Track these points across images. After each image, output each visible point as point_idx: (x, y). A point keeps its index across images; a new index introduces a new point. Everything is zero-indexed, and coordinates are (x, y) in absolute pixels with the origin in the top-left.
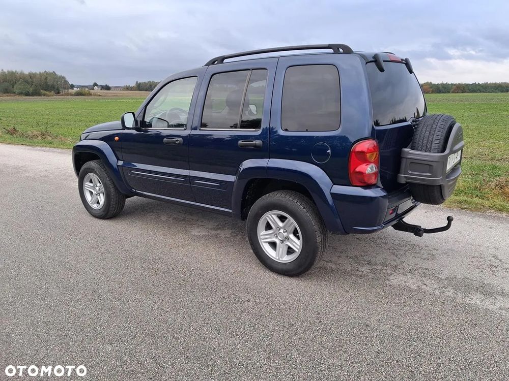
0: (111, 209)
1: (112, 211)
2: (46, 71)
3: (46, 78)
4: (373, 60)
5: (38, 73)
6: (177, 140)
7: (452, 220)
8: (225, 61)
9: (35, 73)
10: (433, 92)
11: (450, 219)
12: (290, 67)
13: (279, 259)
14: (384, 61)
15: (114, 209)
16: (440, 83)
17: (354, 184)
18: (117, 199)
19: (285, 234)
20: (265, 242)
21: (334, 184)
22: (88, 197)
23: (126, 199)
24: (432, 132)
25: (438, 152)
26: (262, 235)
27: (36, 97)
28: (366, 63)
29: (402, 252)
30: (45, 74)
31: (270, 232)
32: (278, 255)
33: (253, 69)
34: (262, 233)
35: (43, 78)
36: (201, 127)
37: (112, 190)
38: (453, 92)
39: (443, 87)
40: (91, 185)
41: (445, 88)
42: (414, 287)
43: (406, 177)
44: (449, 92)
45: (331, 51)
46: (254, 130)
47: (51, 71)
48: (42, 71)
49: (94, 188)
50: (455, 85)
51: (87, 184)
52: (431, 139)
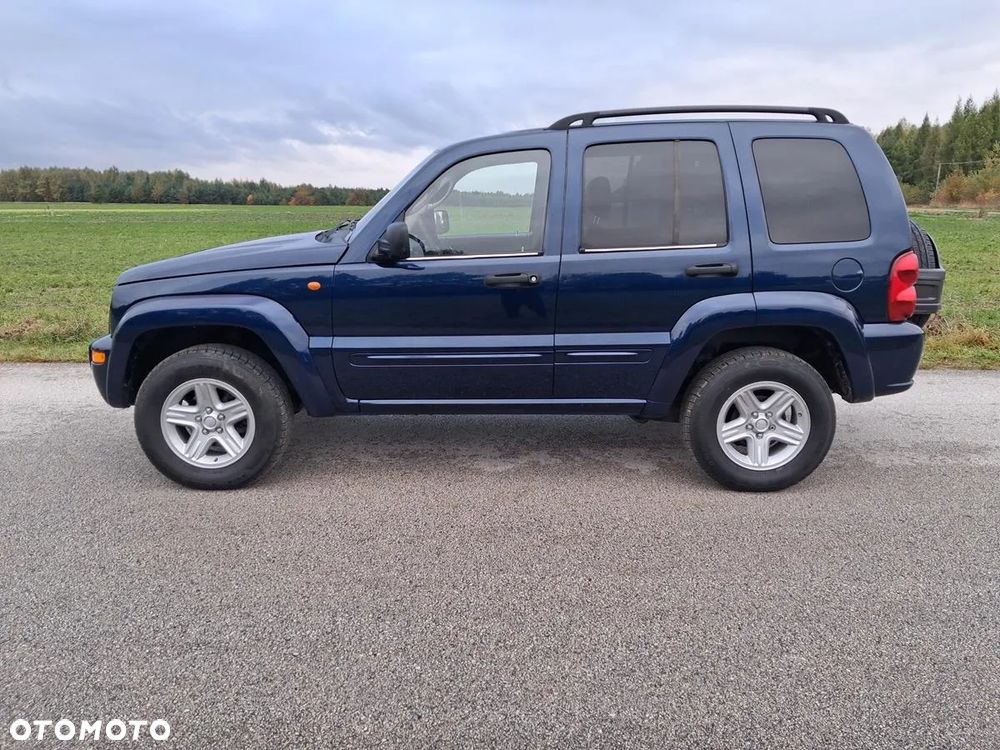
10: (316, 203)
16: (326, 186)
38: (352, 204)
39: (332, 194)
41: (336, 197)
44: (344, 204)
50: (352, 190)
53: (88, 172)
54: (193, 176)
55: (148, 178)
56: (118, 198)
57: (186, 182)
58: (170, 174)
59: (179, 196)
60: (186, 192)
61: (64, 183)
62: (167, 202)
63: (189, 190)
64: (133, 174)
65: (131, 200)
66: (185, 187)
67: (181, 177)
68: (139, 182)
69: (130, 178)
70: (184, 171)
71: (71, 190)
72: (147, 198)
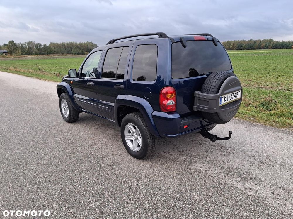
0: (71, 118)
1: (72, 118)
2: (87, 42)
3: (88, 46)
4: (180, 41)
5: (84, 43)
6: (92, 84)
7: (232, 133)
8: (115, 42)
9: (83, 43)
11: (230, 133)
12: (138, 45)
13: (133, 149)
14: (186, 41)
15: (73, 118)
17: (163, 111)
18: (74, 113)
19: (136, 136)
20: (128, 140)
21: (154, 110)
22: (63, 111)
23: (80, 113)
24: (212, 82)
25: (213, 94)
26: (127, 136)
27: (82, 55)
28: (172, 43)
29: (211, 150)
30: (87, 43)
31: (130, 134)
32: (133, 147)
33: (124, 47)
34: (127, 134)
35: (86, 45)
36: (102, 77)
37: (71, 108)
40: (64, 105)
42: (203, 171)
43: (197, 108)
45: (157, 36)
46: (121, 79)
47: (90, 42)
48: (86, 42)
49: (65, 106)
51: (63, 105)
52: (210, 86)
53: (244, 41)
54: (274, 40)
55: (260, 42)
56: (251, 48)
57: (272, 42)
58: (268, 40)
59: (269, 47)
60: (272, 45)
61: (237, 44)
62: (265, 49)
63: (273, 45)
64: (257, 41)
65: (254, 49)
66: (271, 44)
67: (271, 40)
68: (258, 43)
69: (255, 42)
70: (272, 39)
71: (239, 46)
72: (259, 48)
